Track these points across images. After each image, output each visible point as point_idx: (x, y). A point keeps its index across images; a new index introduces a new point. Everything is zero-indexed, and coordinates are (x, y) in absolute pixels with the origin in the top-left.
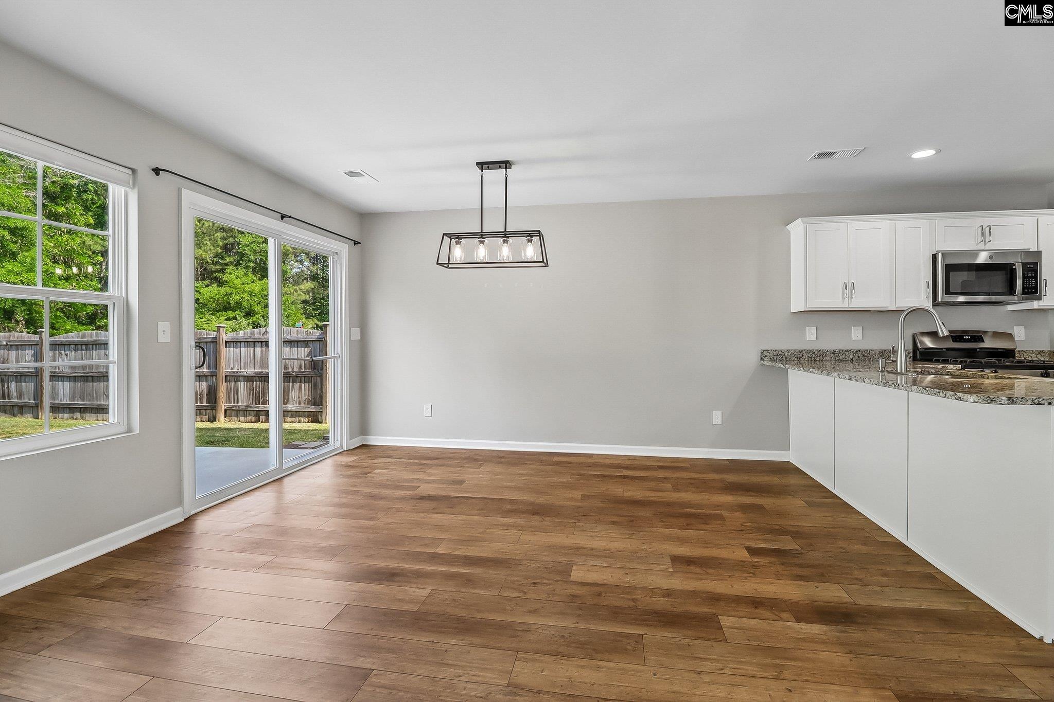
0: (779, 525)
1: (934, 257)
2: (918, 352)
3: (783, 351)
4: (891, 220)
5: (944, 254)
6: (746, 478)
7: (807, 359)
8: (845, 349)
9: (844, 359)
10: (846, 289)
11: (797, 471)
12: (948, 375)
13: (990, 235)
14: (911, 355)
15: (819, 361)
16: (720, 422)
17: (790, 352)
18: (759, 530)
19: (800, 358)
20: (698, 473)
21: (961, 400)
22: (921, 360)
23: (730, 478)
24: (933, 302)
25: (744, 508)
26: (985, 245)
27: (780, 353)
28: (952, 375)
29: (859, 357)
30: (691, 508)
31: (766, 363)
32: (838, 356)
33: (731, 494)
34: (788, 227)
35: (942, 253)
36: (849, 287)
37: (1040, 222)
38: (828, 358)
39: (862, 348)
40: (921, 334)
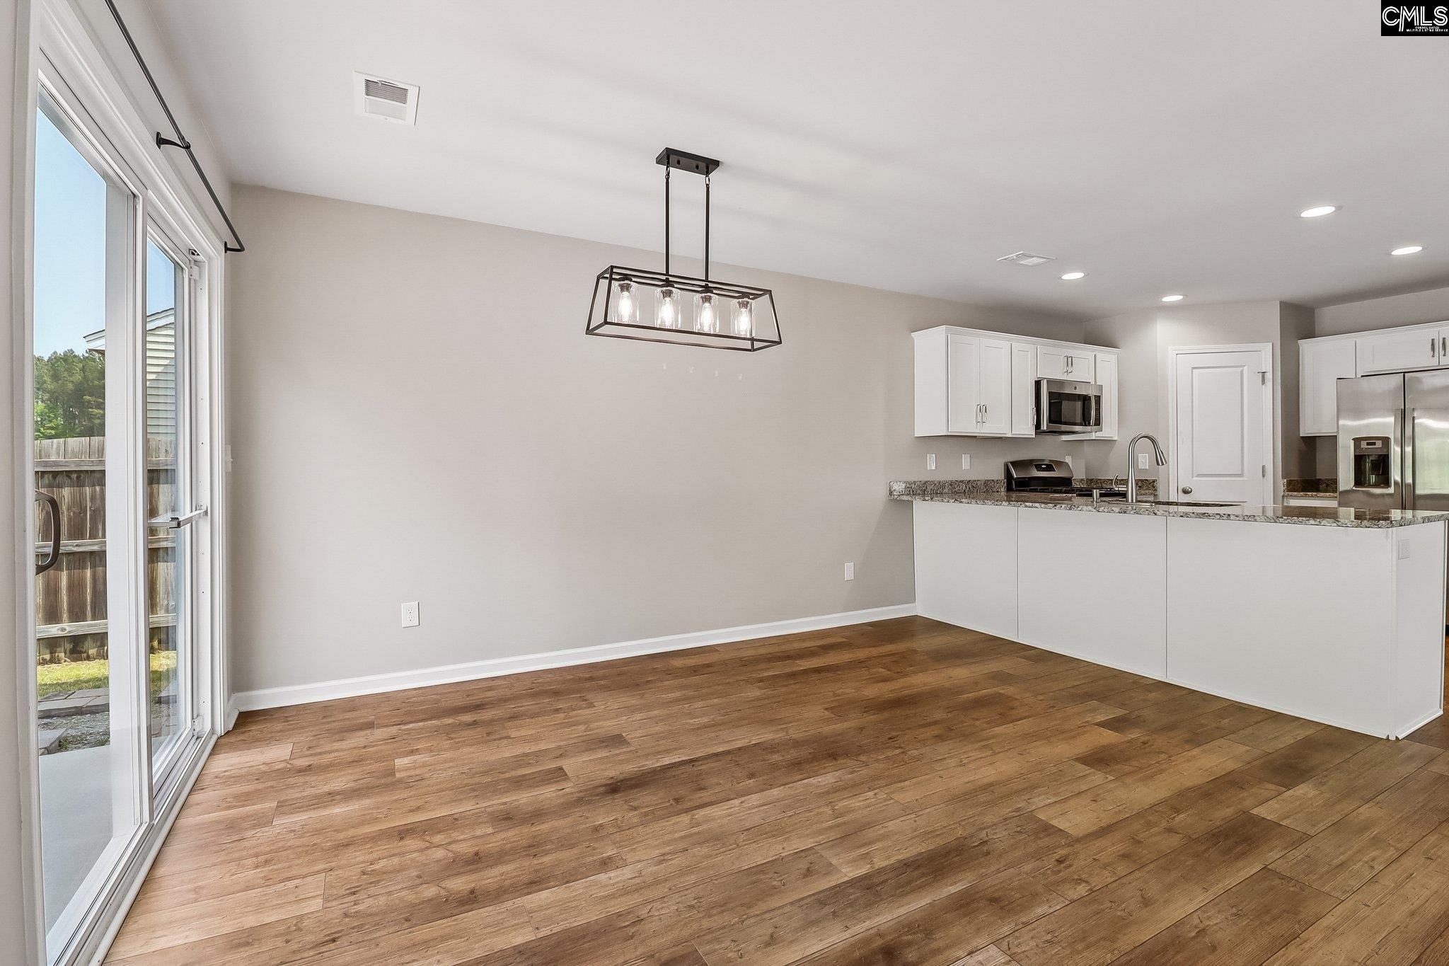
1: (1038, 384)
2: (1014, 482)
4: (1008, 340)
5: (1050, 382)
7: (930, 492)
8: (959, 479)
9: (959, 491)
10: (980, 411)
13: (1072, 367)
14: (1006, 484)
15: (940, 494)
16: (852, 577)
17: (917, 484)
19: (925, 490)
22: (1016, 490)
24: (1036, 430)
26: (1069, 376)
29: (970, 488)
31: (895, 500)
32: (954, 488)
35: (1048, 381)
36: (983, 409)
37: (1097, 359)
38: (946, 490)
39: (973, 478)
40: (1013, 463)
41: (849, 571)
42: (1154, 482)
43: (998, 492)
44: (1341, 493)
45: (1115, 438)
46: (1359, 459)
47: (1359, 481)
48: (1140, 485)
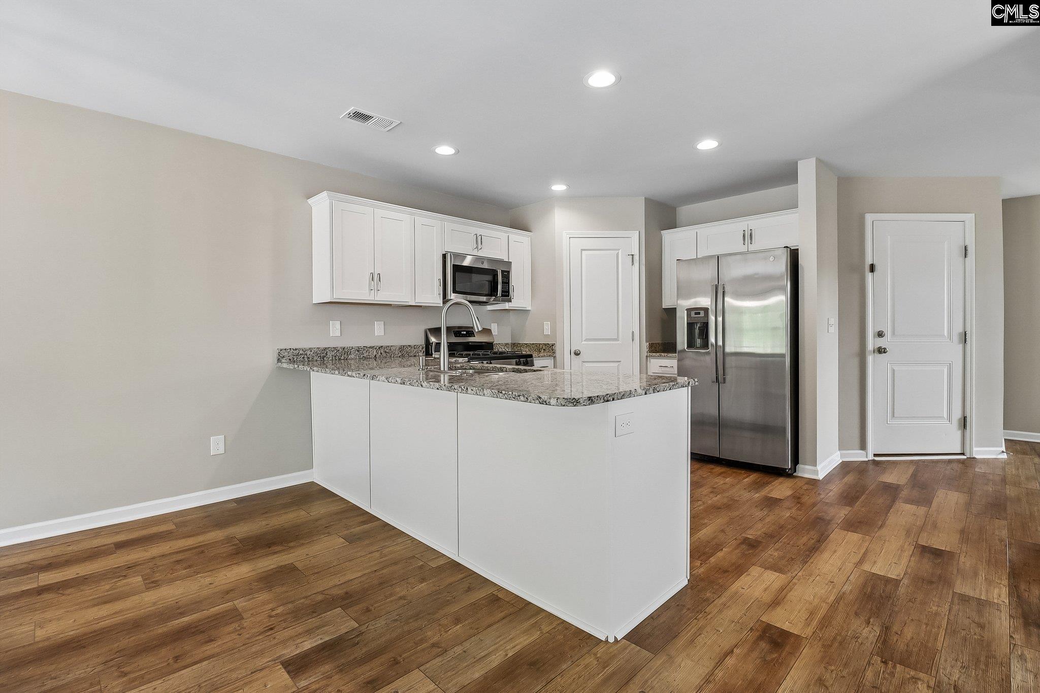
0: (322, 593)
1: (444, 256)
3: (304, 350)
4: (411, 214)
5: (454, 255)
6: (264, 523)
7: (331, 358)
8: (368, 345)
9: (368, 357)
10: (373, 280)
11: (325, 494)
12: (471, 369)
13: (481, 244)
14: (424, 349)
15: (344, 359)
16: (222, 451)
17: (313, 351)
18: (297, 615)
19: (323, 357)
20: (189, 537)
21: (546, 404)
23: (242, 530)
24: (443, 299)
25: (268, 580)
26: (478, 251)
27: (301, 352)
28: (474, 369)
29: (381, 353)
30: (182, 614)
31: (285, 365)
32: (363, 354)
33: (245, 560)
34: (310, 201)
35: (451, 255)
36: (376, 278)
37: (510, 238)
38: (352, 356)
39: (384, 344)
40: (430, 330)
41: (217, 445)
42: (553, 346)
43: (415, 356)
44: (679, 352)
45: (529, 308)
46: (690, 326)
47: (691, 344)
48: (544, 348)
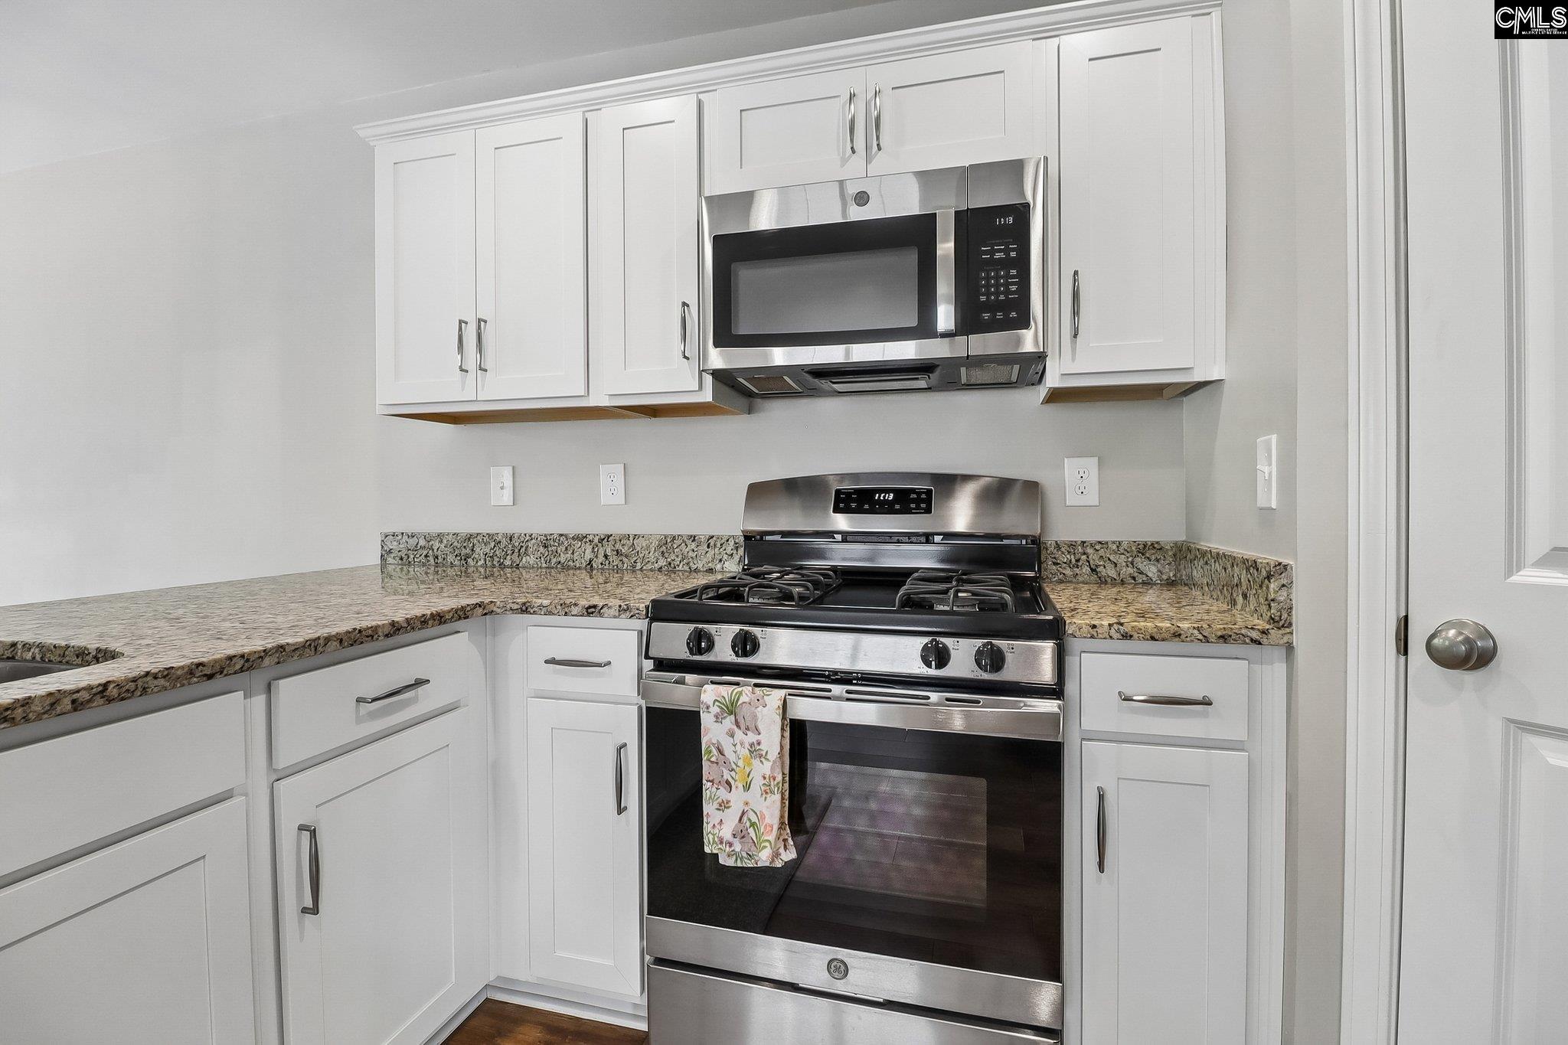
3: (428, 538)
8: (572, 532)
9: (571, 563)
17: (445, 541)
26: (869, 161)
27: (422, 543)
29: (606, 556)
32: (556, 554)
38: (532, 559)
39: (616, 530)
